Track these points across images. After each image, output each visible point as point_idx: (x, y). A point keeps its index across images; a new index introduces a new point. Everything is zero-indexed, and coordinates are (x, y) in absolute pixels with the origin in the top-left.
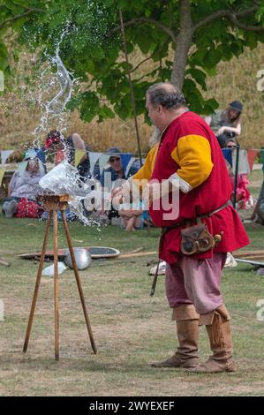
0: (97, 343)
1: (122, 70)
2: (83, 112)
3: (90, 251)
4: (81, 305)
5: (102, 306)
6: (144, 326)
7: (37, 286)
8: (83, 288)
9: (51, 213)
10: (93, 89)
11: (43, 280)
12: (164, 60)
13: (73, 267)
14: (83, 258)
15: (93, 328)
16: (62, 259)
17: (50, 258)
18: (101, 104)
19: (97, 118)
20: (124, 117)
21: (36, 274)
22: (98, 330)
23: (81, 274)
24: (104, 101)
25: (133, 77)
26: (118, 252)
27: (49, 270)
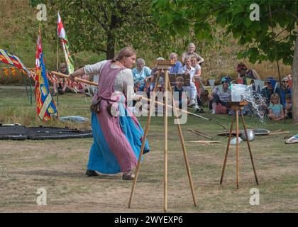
0: (259, 179)
1: (271, 36)
2: (250, 58)
3: (255, 131)
4: (250, 160)
5: (261, 160)
6: (283, 170)
7: (228, 149)
8: (252, 150)
9: (235, 111)
10: (256, 46)
11: (230, 147)
12: (292, 31)
13: (246, 139)
14: (251, 135)
15: (257, 171)
16: (240, 135)
17: (235, 135)
18: (260, 54)
19: (258, 61)
20: (272, 61)
21: (227, 143)
22: (259, 173)
23: (250, 143)
24: (262, 53)
25: (277, 40)
26: (269, 132)
27: (234, 141)
